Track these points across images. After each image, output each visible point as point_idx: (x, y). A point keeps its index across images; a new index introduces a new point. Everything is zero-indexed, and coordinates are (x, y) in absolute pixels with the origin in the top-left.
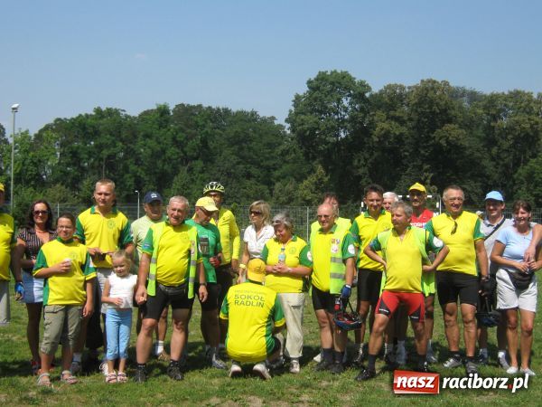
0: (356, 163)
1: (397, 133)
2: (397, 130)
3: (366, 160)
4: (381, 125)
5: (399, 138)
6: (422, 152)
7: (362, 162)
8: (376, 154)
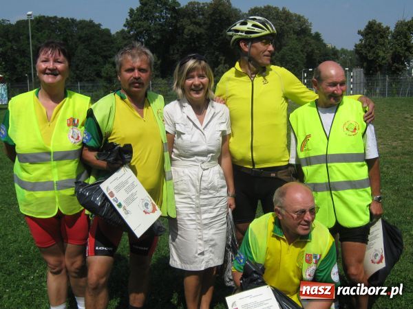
0: (172, 52)
1: (198, 33)
2: (198, 30)
3: (178, 50)
4: (188, 27)
5: (199, 36)
6: (215, 44)
7: (176, 51)
8: (184, 46)
